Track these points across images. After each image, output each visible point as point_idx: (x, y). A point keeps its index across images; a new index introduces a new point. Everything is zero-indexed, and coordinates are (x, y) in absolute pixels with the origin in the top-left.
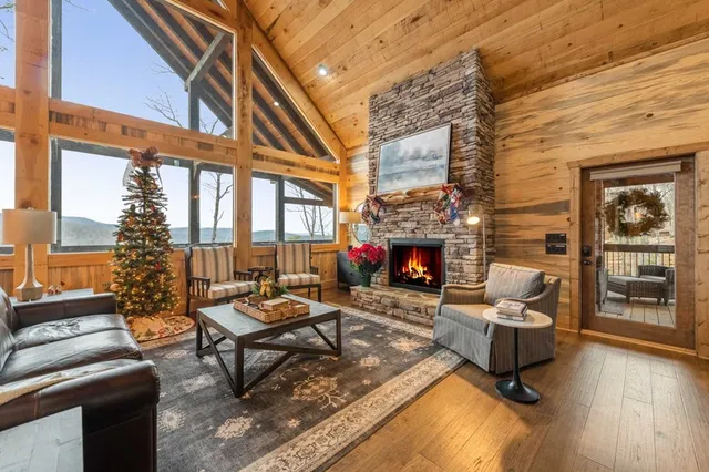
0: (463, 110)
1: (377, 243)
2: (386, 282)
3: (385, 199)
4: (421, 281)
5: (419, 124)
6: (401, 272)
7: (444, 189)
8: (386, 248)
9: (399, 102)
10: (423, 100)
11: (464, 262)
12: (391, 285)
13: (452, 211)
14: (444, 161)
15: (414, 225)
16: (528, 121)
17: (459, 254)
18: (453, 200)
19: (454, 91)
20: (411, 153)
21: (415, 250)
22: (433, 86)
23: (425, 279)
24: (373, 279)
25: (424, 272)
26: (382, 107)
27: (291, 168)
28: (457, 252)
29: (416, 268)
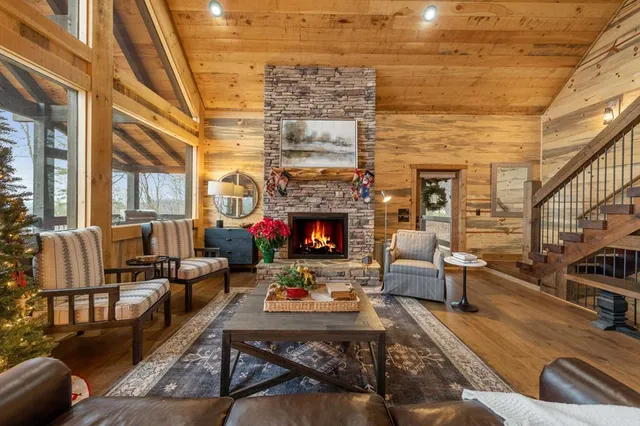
0: (365, 112)
1: (276, 217)
2: (286, 255)
3: (294, 174)
4: (324, 251)
5: (325, 111)
6: (303, 245)
7: (358, 173)
8: (286, 222)
9: (303, 84)
10: (331, 92)
11: (364, 231)
12: (290, 257)
13: (364, 190)
14: (354, 149)
15: (319, 201)
16: (389, 132)
17: (360, 225)
18: (365, 182)
19: (357, 94)
20: (319, 135)
21: (318, 224)
22: (338, 83)
23: (328, 248)
24: (277, 254)
25: (328, 242)
26: (282, 82)
27: (157, 116)
28: (359, 223)
29: (319, 238)
